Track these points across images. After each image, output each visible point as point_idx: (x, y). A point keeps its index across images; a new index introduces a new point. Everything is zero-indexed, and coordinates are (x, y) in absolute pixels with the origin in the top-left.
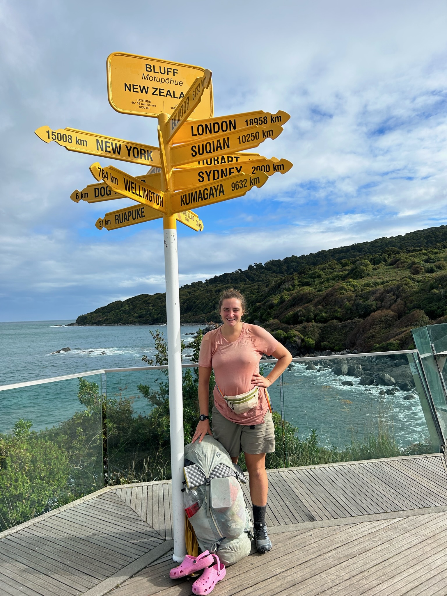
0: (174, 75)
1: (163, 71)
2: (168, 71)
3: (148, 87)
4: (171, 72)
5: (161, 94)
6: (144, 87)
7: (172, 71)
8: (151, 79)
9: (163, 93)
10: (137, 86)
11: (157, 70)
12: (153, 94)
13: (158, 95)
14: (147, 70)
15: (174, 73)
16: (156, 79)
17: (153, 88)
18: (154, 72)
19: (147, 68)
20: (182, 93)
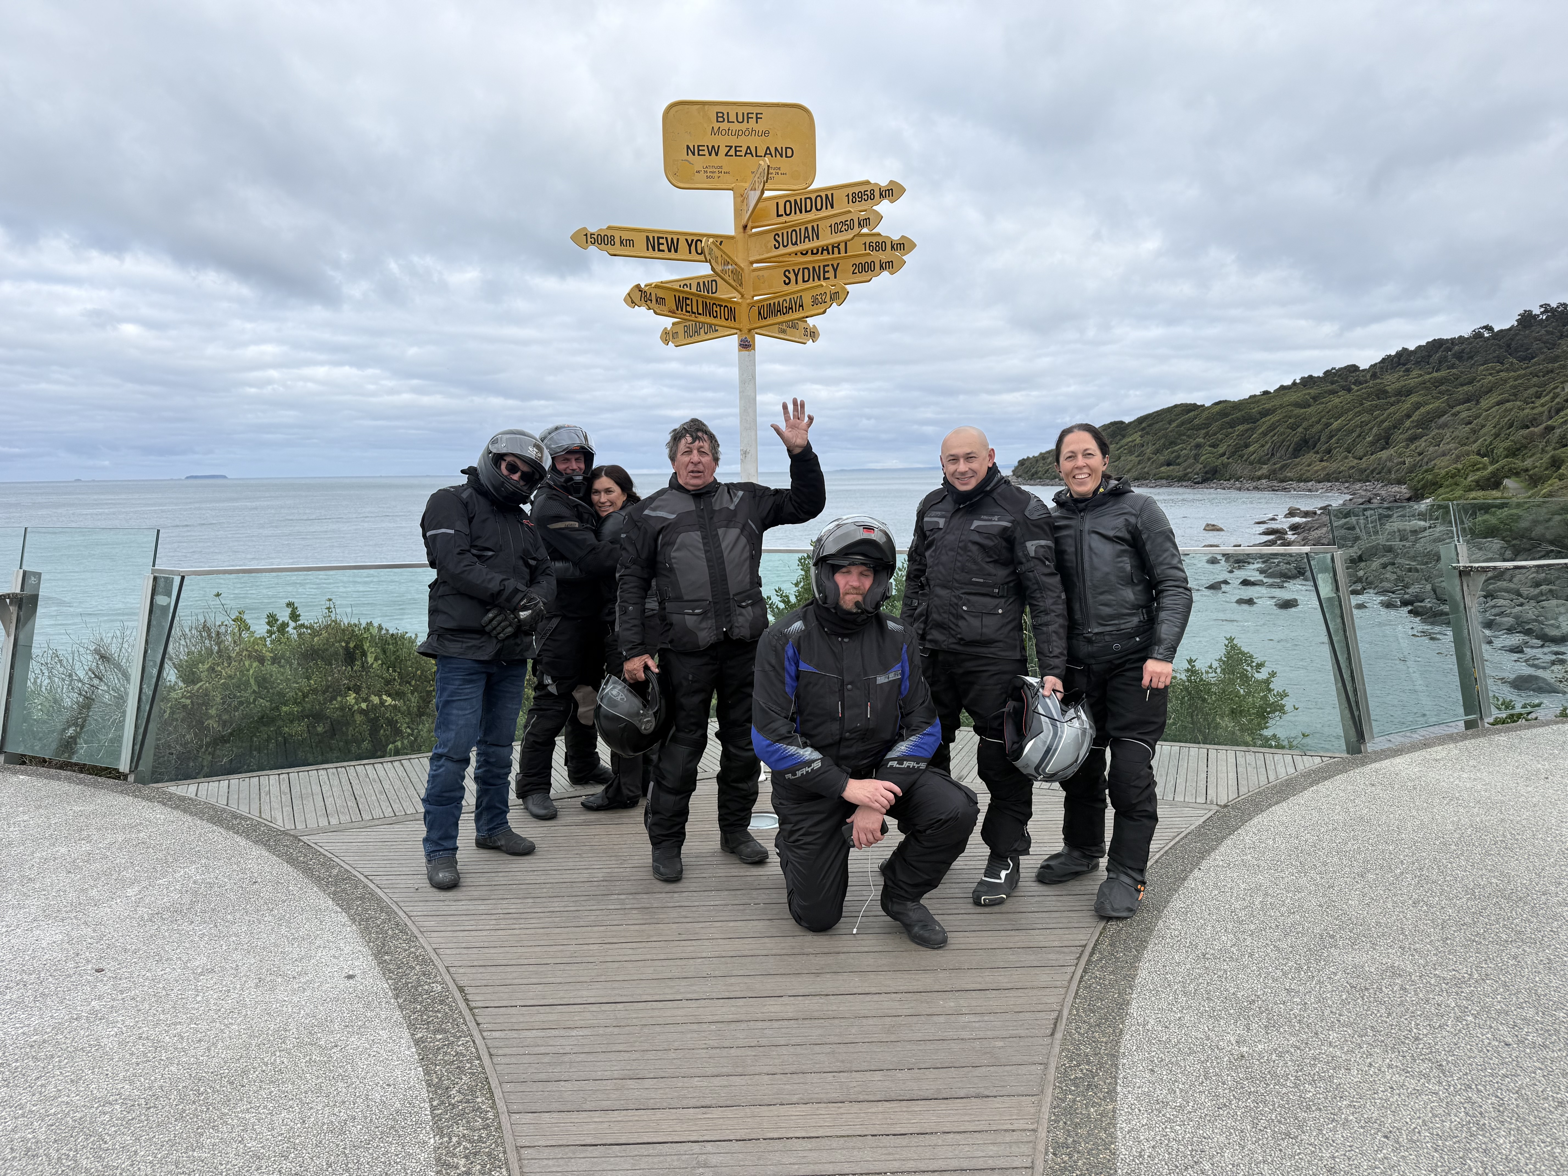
0: (757, 123)
1: (740, 120)
2: (748, 118)
3: (719, 147)
4: (752, 118)
5: (738, 153)
6: (713, 147)
7: (754, 116)
8: (723, 132)
9: (741, 151)
10: (704, 146)
11: (732, 118)
12: (726, 155)
13: (732, 156)
14: (717, 121)
15: (757, 118)
16: (730, 131)
17: (726, 146)
18: (728, 122)
19: (718, 117)
20: (768, 148)
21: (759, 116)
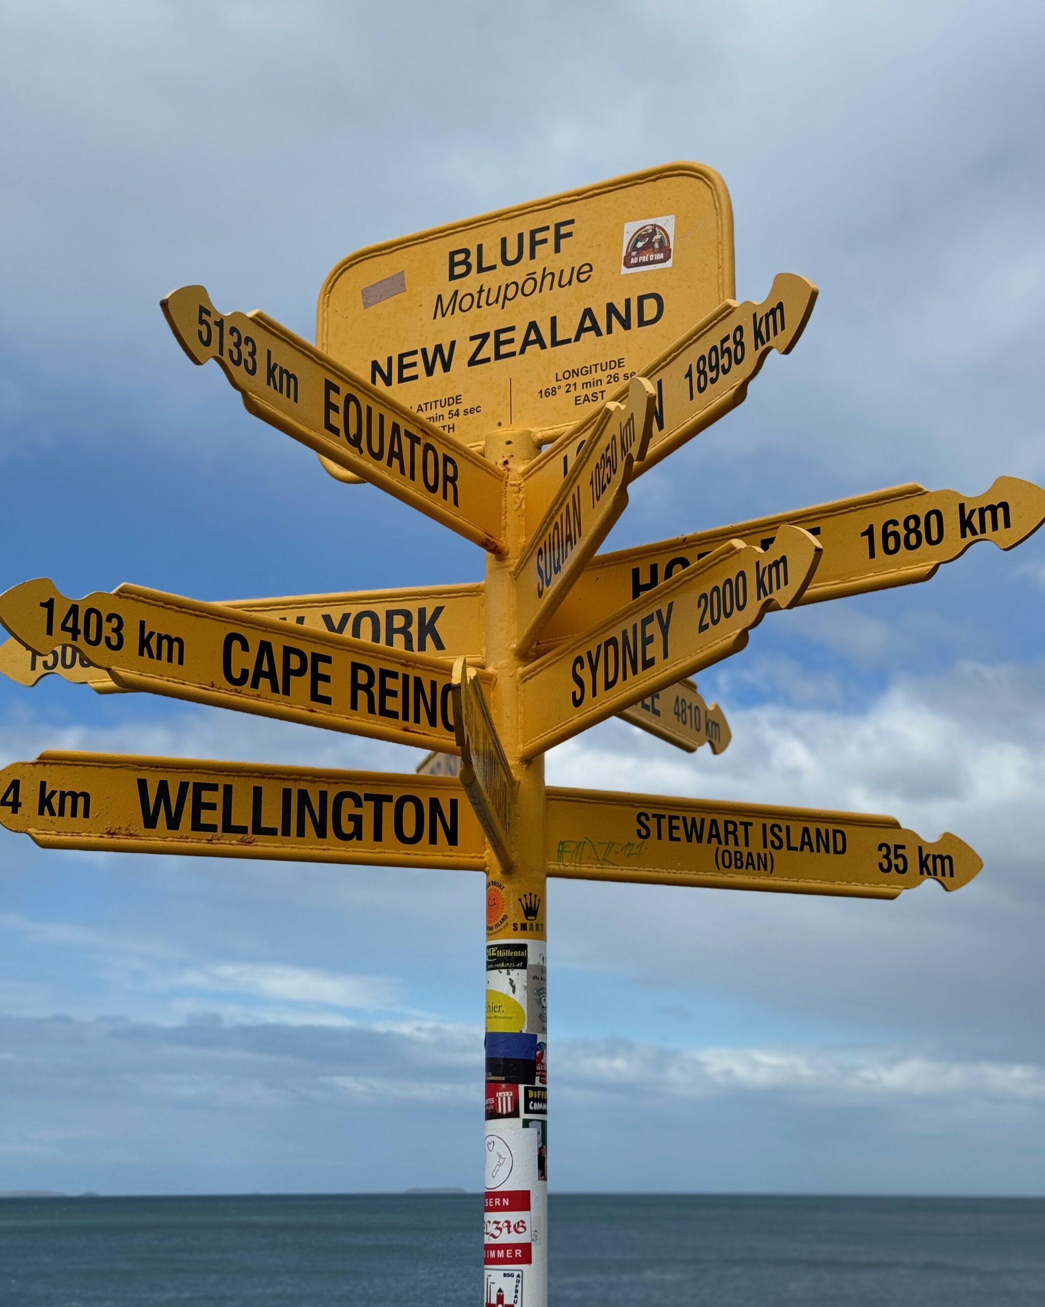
0: (557, 249)
1: (512, 255)
2: (534, 244)
3: (453, 344)
4: (544, 241)
5: (504, 350)
6: (439, 349)
7: (550, 235)
8: (467, 302)
9: (511, 341)
10: (414, 353)
11: (492, 257)
12: (472, 362)
13: (488, 360)
14: (452, 277)
15: (559, 237)
16: (484, 295)
17: (473, 338)
18: (481, 269)
19: (453, 264)
20: (588, 313)
21: (564, 230)
